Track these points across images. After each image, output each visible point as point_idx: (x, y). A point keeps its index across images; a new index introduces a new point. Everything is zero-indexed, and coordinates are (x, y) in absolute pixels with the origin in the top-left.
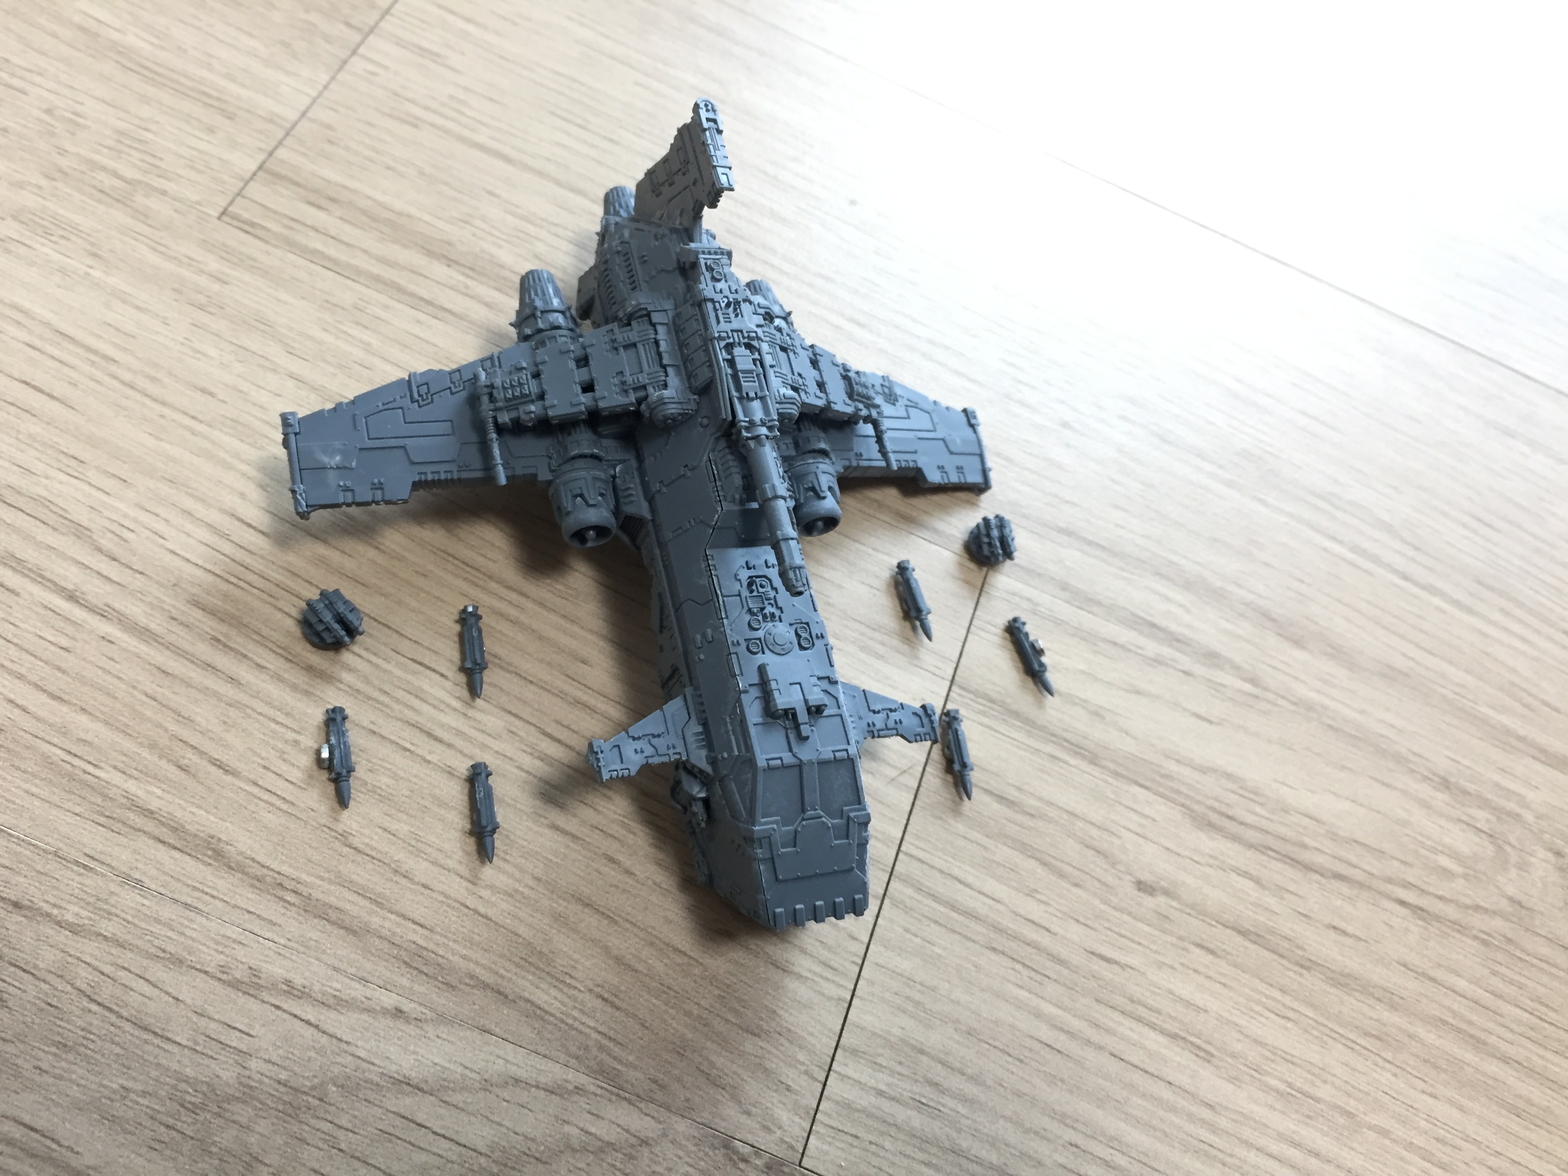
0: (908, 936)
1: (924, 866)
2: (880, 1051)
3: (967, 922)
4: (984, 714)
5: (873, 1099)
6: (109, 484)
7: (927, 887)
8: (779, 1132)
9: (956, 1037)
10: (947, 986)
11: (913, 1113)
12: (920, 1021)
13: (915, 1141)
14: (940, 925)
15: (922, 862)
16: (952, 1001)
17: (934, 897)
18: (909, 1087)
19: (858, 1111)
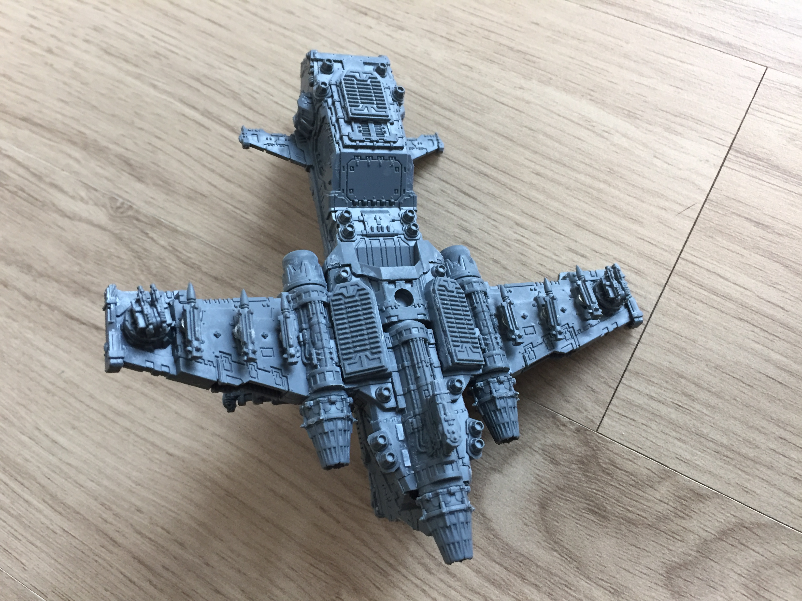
0: (680, 309)
1: (696, 267)
2: (655, 374)
3: (723, 301)
4: (752, 168)
5: (646, 401)
6: (247, 69)
7: (696, 280)
8: (585, 413)
9: (706, 369)
10: (704, 339)
11: (672, 411)
12: (683, 359)
13: (671, 426)
14: (704, 303)
15: (695, 264)
16: (707, 349)
17: (701, 286)
18: (671, 396)
19: (635, 406)
